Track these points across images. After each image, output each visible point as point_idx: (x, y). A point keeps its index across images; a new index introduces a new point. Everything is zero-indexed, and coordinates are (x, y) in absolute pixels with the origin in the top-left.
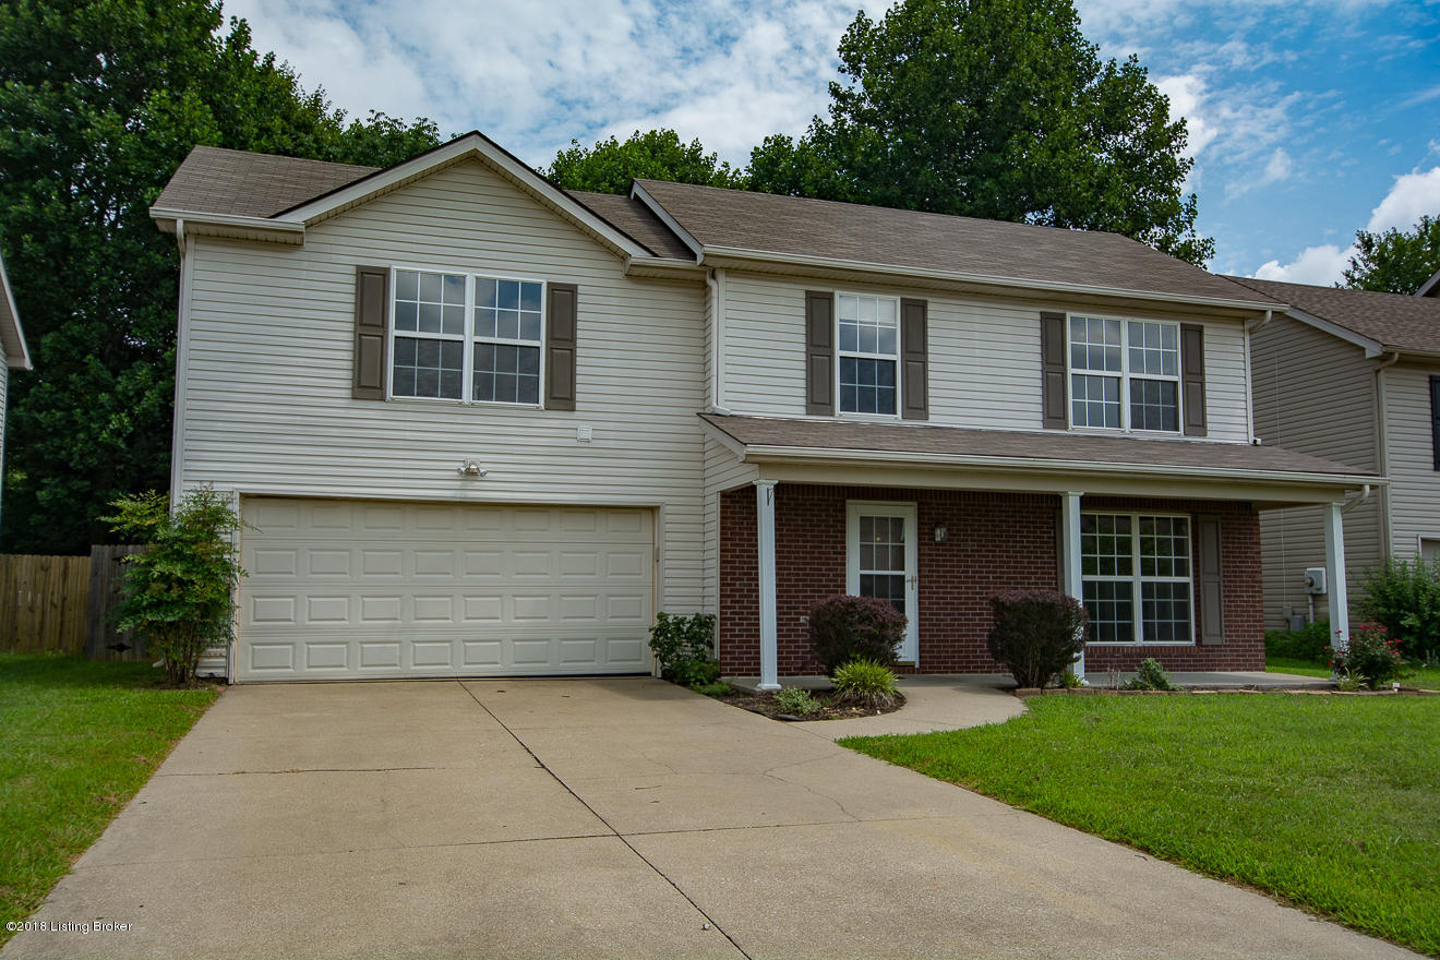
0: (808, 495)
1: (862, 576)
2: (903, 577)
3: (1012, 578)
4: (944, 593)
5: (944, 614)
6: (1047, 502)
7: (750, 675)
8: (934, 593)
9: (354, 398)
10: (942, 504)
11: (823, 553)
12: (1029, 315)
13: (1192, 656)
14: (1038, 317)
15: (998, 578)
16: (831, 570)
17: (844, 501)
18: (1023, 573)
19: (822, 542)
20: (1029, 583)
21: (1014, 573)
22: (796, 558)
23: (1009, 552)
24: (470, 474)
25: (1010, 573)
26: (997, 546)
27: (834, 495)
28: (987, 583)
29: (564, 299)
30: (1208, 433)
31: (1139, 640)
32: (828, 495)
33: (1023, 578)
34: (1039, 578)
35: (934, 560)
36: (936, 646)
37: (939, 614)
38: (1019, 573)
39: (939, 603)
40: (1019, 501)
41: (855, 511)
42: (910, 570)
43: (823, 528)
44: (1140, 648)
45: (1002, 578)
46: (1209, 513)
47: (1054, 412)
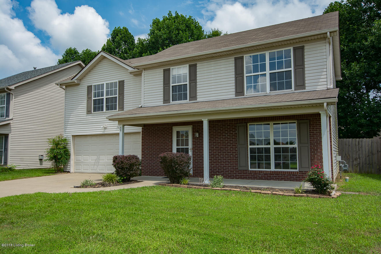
0: (162, 126)
1: (177, 148)
2: (188, 148)
3: (222, 147)
4: (199, 153)
5: (200, 159)
6: (234, 122)
7: (148, 175)
8: (197, 153)
9: (87, 114)
10: (199, 125)
11: (166, 142)
12: (230, 60)
13: (295, 175)
14: (234, 59)
15: (217, 147)
16: (168, 147)
17: (172, 127)
18: (226, 146)
19: (165, 139)
20: (228, 149)
21: (223, 146)
22: (159, 144)
23: (221, 139)
24: (105, 128)
25: (221, 146)
26: (217, 137)
27: (169, 126)
28: (213, 149)
29: (122, 84)
30: (306, 88)
31: (273, 169)
32: (167, 126)
33: (226, 147)
34: (231, 147)
35: (196, 143)
36: (197, 169)
37: (198, 159)
38: (224, 146)
39: (198, 156)
40: (224, 122)
41: (175, 129)
42: (190, 146)
43: (166, 135)
44: (272, 171)
45: (218, 147)
46: (304, 120)
47: (239, 91)
